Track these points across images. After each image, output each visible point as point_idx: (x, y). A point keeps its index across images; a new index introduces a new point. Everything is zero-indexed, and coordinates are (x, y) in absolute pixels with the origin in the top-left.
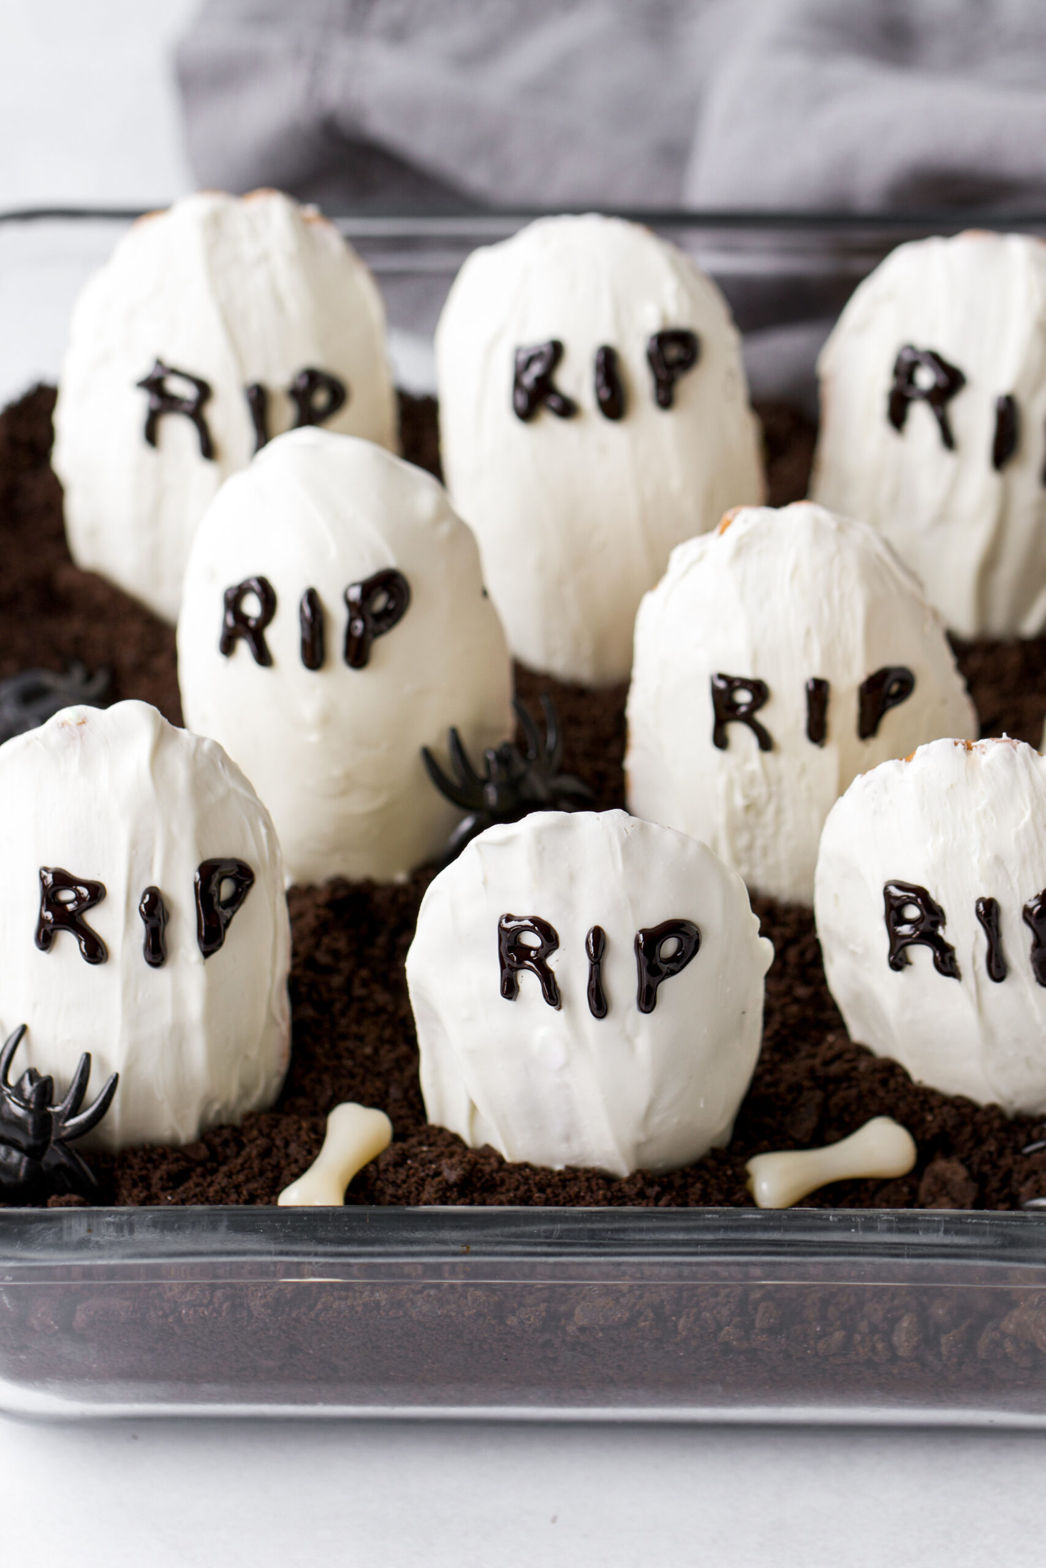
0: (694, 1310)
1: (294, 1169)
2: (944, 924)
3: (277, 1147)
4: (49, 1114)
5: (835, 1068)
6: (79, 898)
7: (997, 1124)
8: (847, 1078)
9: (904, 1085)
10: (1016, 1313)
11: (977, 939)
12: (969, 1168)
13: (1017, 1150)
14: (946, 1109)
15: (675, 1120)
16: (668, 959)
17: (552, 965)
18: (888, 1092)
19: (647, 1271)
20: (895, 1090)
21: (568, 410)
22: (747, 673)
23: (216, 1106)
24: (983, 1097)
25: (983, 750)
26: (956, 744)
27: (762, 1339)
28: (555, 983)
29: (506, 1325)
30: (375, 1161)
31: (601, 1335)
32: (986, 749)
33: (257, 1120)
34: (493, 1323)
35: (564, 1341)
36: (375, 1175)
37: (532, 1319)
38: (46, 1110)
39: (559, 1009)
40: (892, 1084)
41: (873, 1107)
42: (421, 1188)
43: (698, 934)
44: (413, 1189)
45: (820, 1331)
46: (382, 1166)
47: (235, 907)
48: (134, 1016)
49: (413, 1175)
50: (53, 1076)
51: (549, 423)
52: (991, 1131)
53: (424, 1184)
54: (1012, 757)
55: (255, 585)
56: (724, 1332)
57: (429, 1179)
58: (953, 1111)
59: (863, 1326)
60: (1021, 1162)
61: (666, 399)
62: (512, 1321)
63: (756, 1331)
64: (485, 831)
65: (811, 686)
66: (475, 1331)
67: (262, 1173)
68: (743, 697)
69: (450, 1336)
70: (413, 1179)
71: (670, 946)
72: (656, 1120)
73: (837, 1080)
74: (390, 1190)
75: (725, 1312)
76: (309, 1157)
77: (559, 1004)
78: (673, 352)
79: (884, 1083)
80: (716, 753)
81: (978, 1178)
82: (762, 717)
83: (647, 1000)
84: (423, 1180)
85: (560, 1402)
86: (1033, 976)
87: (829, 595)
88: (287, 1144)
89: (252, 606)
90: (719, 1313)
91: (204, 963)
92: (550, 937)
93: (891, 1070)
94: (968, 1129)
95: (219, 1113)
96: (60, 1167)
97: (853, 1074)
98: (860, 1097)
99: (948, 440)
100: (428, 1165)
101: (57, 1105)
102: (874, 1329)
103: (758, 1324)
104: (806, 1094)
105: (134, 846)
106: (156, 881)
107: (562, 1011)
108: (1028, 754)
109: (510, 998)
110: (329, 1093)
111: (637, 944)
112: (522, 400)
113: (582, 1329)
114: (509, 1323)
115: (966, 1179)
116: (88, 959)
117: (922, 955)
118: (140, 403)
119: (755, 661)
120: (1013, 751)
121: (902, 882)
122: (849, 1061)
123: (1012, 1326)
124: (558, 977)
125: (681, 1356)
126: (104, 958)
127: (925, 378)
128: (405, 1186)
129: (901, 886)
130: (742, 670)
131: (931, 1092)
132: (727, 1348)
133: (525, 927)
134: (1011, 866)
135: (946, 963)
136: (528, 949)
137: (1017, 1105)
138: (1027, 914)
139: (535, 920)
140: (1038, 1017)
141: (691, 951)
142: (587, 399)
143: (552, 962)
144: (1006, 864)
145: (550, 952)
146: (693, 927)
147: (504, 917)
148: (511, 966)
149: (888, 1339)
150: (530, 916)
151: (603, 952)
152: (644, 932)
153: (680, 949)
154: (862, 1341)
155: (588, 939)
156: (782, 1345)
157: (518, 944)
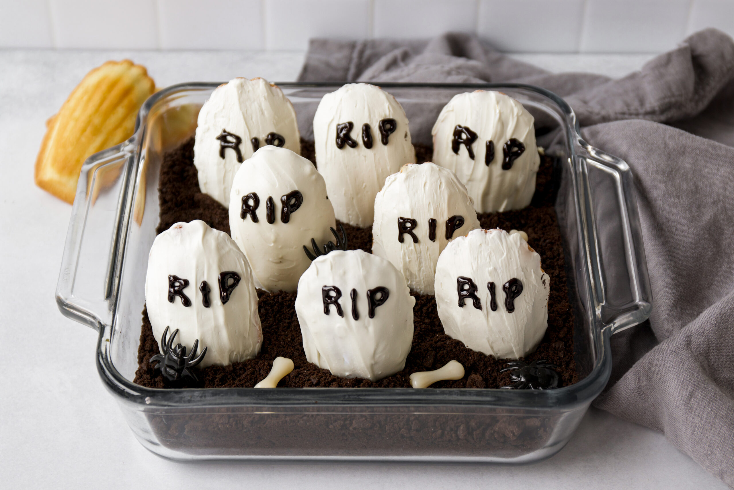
0: (391, 424)
1: (261, 378)
2: (477, 290)
3: (256, 371)
4: (184, 359)
5: (439, 344)
6: (181, 285)
7: (492, 362)
8: (443, 347)
9: (462, 348)
11: (487, 296)
12: (482, 377)
13: (498, 371)
14: (475, 355)
15: (384, 356)
16: (378, 300)
18: (456, 350)
19: (375, 409)
20: (459, 350)
21: (354, 145)
22: (410, 217)
23: (235, 355)
24: (488, 352)
26: (483, 231)
27: (414, 433)
28: (341, 308)
30: (289, 375)
31: (361, 431)
32: (492, 232)
33: (251, 362)
34: (325, 428)
35: (349, 433)
36: (288, 380)
37: (338, 426)
38: (183, 357)
39: (343, 317)
40: (458, 348)
41: (451, 357)
42: (303, 384)
43: (388, 292)
44: (301, 385)
45: (433, 430)
46: (291, 376)
47: (234, 288)
48: (202, 324)
49: (301, 380)
50: (186, 346)
51: (348, 148)
52: (490, 364)
53: (305, 383)
54: (500, 234)
55: (252, 195)
56: (401, 431)
57: (307, 381)
58: (478, 357)
59: (448, 429)
60: (500, 375)
61: (385, 142)
63: (412, 430)
65: (430, 221)
67: (251, 379)
68: (409, 225)
69: (312, 432)
70: (301, 381)
71: (379, 296)
72: (377, 356)
73: (440, 348)
74: (294, 384)
75: (402, 424)
76: (267, 374)
77: (343, 315)
78: (388, 126)
79: (455, 347)
80: (399, 243)
81: (485, 380)
82: (415, 232)
83: (372, 314)
84: (304, 382)
85: (349, 454)
86: (505, 309)
87: (436, 192)
88: (260, 370)
89: (251, 203)
90: (400, 424)
91: (223, 306)
92: (339, 293)
93: (459, 344)
94: (482, 363)
95: (236, 358)
96: (187, 376)
97: (444, 345)
98: (447, 354)
99: (472, 156)
100: (306, 377)
101: (187, 356)
102: (452, 430)
103: (413, 428)
104: (429, 352)
105: (197, 267)
106: (205, 279)
108: (505, 234)
109: (327, 314)
111: (368, 295)
112: (339, 142)
113: (355, 429)
114: (330, 428)
115: (482, 381)
116: (185, 305)
117: (469, 302)
119: (412, 213)
121: (463, 277)
122: (443, 341)
123: (497, 429)
124: (342, 306)
125: (388, 439)
126: (190, 304)
127: (464, 136)
128: (298, 383)
130: (408, 216)
131: (471, 350)
132: (403, 436)
133: (331, 290)
134: (499, 271)
135: (477, 305)
136: (332, 297)
137: (499, 355)
138: (504, 288)
139: (334, 287)
140: (507, 324)
141: (386, 298)
142: (360, 141)
143: (340, 301)
144: (498, 270)
145: (339, 298)
146: (386, 289)
147: (324, 286)
148: (327, 303)
149: (456, 433)
150: (332, 286)
151: (356, 297)
152: (370, 291)
153: (382, 297)
154: (448, 433)
155: (351, 293)
156: (420, 435)
157: (329, 296)
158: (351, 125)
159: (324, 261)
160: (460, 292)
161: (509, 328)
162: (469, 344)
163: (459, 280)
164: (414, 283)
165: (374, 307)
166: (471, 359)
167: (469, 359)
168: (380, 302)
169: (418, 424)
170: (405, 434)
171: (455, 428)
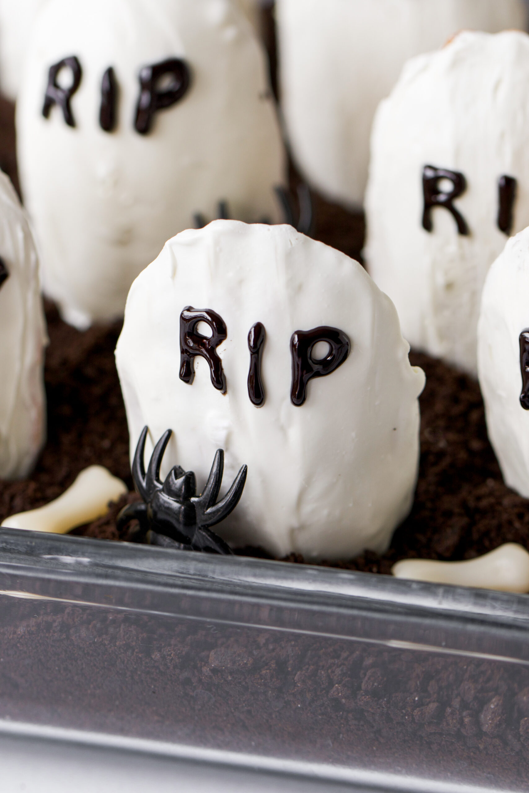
5: (484, 503)
8: (492, 510)
15: (325, 512)
16: (321, 360)
17: (220, 354)
22: (450, 166)
27: (365, 699)
28: (222, 369)
29: (152, 659)
31: (230, 678)
34: (140, 656)
35: (200, 680)
37: (172, 655)
39: (225, 393)
41: (509, 536)
43: (348, 345)
45: (417, 700)
55: (69, 62)
56: (334, 689)
59: (456, 703)
62: (156, 656)
63: (362, 691)
64: (179, 234)
65: (503, 182)
66: (126, 662)
68: (446, 186)
69: (106, 663)
71: (322, 350)
72: (307, 508)
75: (338, 671)
77: (224, 388)
80: (423, 235)
82: (460, 204)
83: (300, 396)
89: (65, 79)
90: (333, 672)
92: (220, 329)
97: (497, 507)
98: (499, 527)
102: (465, 705)
103: (363, 686)
104: (454, 519)
107: (227, 395)
109: (187, 382)
111: (293, 345)
113: (215, 671)
114: (153, 657)
119: (457, 154)
124: (224, 364)
125: (299, 708)
130: (446, 163)
132: (337, 706)
133: (199, 319)
136: (203, 339)
139: (210, 313)
141: (341, 358)
143: (220, 351)
145: (219, 342)
146: (344, 336)
147: (187, 308)
148: (189, 352)
149: (476, 715)
150: (206, 309)
151: (262, 345)
152: (299, 334)
153: (330, 354)
154: (452, 713)
155: (250, 333)
156: (383, 707)
157: (195, 333)
159: (191, 244)
160: (526, 368)
163: (525, 337)
164: (459, 349)
165: (306, 376)
168: (324, 367)
169: (381, 678)
170: (343, 700)
171: (475, 704)
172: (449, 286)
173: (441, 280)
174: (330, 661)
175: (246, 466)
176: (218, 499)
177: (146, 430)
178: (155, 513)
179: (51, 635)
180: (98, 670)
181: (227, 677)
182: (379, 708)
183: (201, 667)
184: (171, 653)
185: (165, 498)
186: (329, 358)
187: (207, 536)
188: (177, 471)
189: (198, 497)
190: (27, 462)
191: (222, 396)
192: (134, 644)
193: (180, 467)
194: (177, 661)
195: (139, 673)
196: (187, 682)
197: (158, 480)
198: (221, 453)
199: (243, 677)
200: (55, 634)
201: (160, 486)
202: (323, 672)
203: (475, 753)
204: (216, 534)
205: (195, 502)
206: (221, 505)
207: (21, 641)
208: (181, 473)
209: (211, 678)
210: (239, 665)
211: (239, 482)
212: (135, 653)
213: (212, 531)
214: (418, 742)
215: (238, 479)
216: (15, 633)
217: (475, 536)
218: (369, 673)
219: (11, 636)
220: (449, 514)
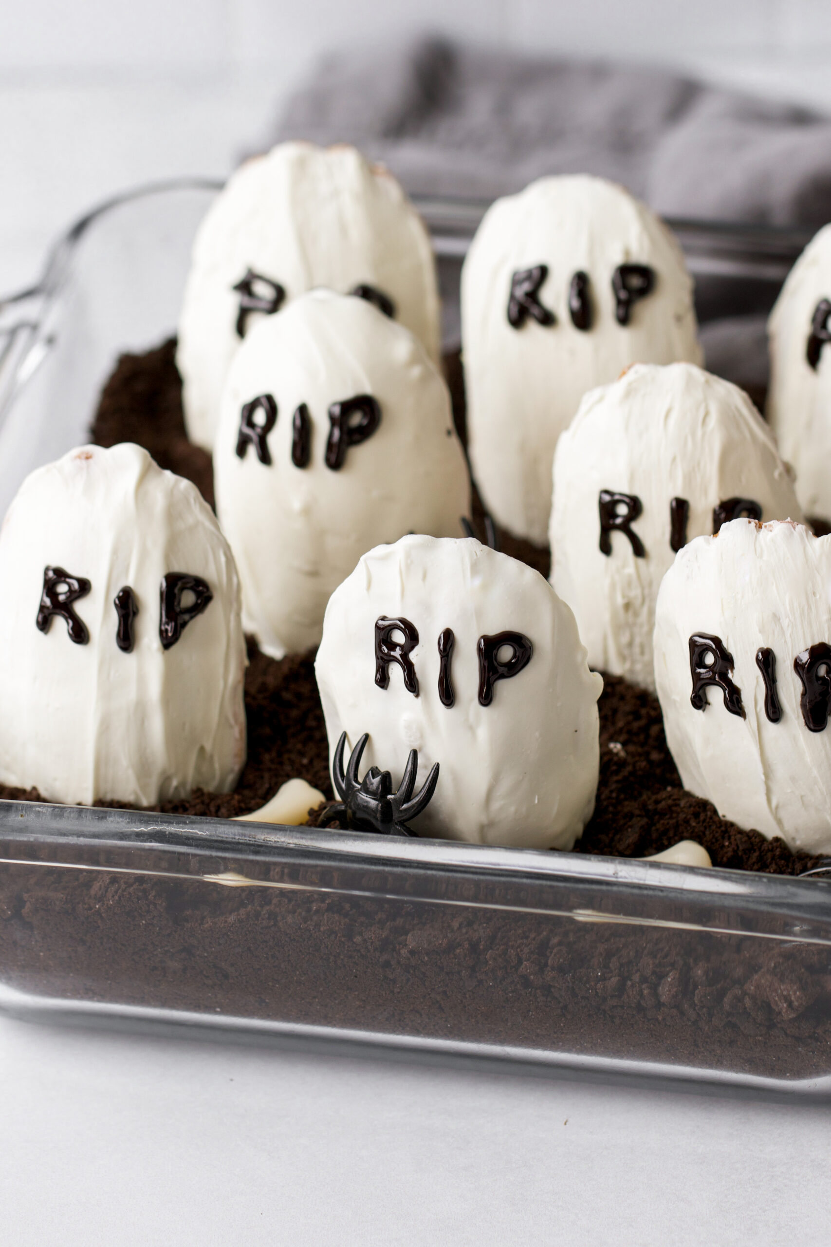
0: (502, 947)
2: (732, 667)
5: (662, 805)
6: (70, 591)
7: (778, 852)
8: (670, 811)
9: (711, 818)
10: (756, 977)
11: (757, 683)
14: (739, 836)
15: (512, 809)
16: (506, 663)
17: (413, 659)
18: (698, 823)
20: (704, 821)
21: (547, 320)
22: (626, 490)
23: (175, 783)
24: (770, 832)
25: (771, 528)
26: (750, 522)
27: (552, 975)
28: (415, 673)
29: (354, 943)
31: (426, 958)
32: (773, 528)
34: (343, 940)
35: (399, 962)
37: (372, 938)
39: (417, 696)
40: (702, 817)
43: (530, 649)
45: (600, 975)
47: (193, 614)
48: (107, 693)
51: (533, 328)
52: (773, 858)
54: (792, 533)
55: (264, 401)
56: (523, 966)
58: (745, 839)
59: (636, 977)
61: (624, 319)
62: (358, 939)
63: (549, 968)
64: (373, 550)
65: (674, 504)
66: (329, 947)
68: (623, 510)
69: (311, 949)
71: (506, 653)
72: (496, 805)
73: (662, 814)
75: (526, 950)
77: (416, 691)
78: (636, 282)
79: (696, 815)
80: (601, 556)
82: (635, 527)
83: (486, 697)
86: (802, 721)
89: (260, 417)
90: (521, 951)
91: (163, 653)
92: (412, 636)
93: (704, 807)
94: (757, 854)
95: (177, 788)
97: (674, 808)
98: (677, 826)
102: (644, 980)
103: (550, 962)
104: (634, 820)
105: (115, 552)
106: (130, 582)
107: (420, 698)
108: (804, 534)
109: (382, 687)
110: (267, 786)
111: (479, 649)
112: (515, 310)
113: (412, 952)
114: (355, 940)
116: (75, 639)
117: (716, 695)
118: (232, 302)
119: (632, 479)
120: (793, 529)
121: (704, 633)
122: (674, 800)
123: (752, 988)
124: (417, 669)
125: (491, 986)
126: (87, 639)
129: (701, 636)
130: (621, 487)
131: (732, 825)
132: (526, 983)
133: (394, 627)
134: (785, 622)
135: (734, 704)
136: (397, 645)
137: (798, 843)
138: (798, 666)
139: (403, 621)
140: (808, 759)
141: (525, 661)
142: (563, 314)
143: (413, 656)
144: (781, 621)
145: (412, 648)
146: (526, 641)
147: (380, 618)
148: (384, 659)
149: (654, 988)
150: (399, 618)
151: (451, 649)
152: (486, 638)
153: (514, 656)
154: (633, 986)
155: (440, 638)
156: (568, 982)
157: (389, 640)
158: (543, 271)
159: (385, 558)
160: (696, 669)
161: (815, 772)
162: (727, 810)
163: (694, 641)
164: (638, 667)
165: (492, 678)
166: (728, 846)
167: (723, 846)
168: (509, 670)
169: (566, 955)
170: (532, 977)
171: (653, 978)
172: (627, 606)
173: (620, 601)
174: (519, 942)
175: (438, 764)
176: (412, 797)
177: (345, 736)
178: (354, 813)
179: (259, 922)
180: (303, 956)
181: (424, 958)
182: (564, 983)
183: (399, 950)
184: (372, 937)
185: (363, 796)
186: (513, 661)
187: (403, 830)
188: (374, 772)
189: (394, 794)
190: (231, 778)
191: (415, 699)
192: (337, 928)
193: (377, 768)
194: (377, 943)
195: (342, 957)
196: (387, 964)
197: (356, 781)
198: (415, 753)
199: (439, 957)
200: (264, 922)
201: (359, 786)
202: (512, 951)
203: (654, 1025)
204: (411, 829)
205: (391, 799)
206: (415, 801)
207: (231, 929)
208: (378, 773)
209: (409, 959)
210: (435, 945)
211: (432, 779)
212: (338, 937)
213: (408, 826)
214: (602, 1016)
215: (431, 775)
216: (226, 922)
217: (654, 835)
218: (555, 950)
219: (223, 925)
220: (630, 816)
